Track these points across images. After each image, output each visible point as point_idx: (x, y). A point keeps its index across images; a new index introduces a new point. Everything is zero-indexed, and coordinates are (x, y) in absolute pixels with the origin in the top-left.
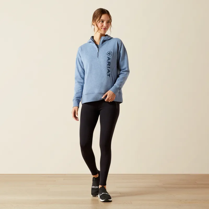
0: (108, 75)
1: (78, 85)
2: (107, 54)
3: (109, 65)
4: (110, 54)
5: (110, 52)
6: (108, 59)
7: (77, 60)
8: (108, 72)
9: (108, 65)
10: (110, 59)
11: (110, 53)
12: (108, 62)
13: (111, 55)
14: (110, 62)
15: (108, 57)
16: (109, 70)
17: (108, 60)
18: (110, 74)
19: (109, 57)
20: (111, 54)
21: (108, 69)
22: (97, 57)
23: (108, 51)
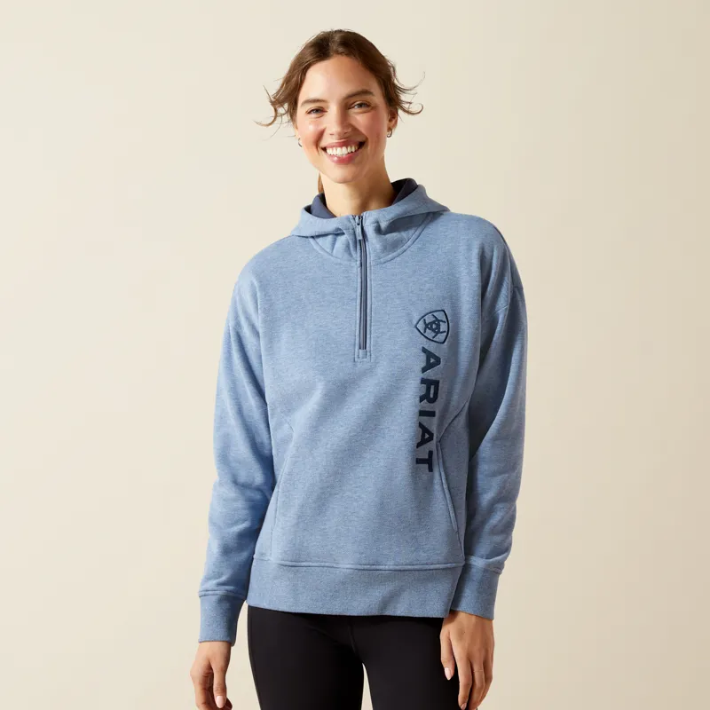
0: (419, 461)
1: (235, 500)
3: (432, 401)
5: (440, 316)
6: (423, 365)
7: (233, 339)
8: (419, 445)
9: (422, 398)
10: (438, 361)
11: (437, 322)
12: (424, 381)
13: (441, 337)
14: (436, 383)
15: (424, 350)
16: (425, 430)
17: (424, 370)
18: (431, 453)
19: (432, 347)
20: (443, 327)
21: (421, 425)
22: (357, 347)
23: (427, 311)
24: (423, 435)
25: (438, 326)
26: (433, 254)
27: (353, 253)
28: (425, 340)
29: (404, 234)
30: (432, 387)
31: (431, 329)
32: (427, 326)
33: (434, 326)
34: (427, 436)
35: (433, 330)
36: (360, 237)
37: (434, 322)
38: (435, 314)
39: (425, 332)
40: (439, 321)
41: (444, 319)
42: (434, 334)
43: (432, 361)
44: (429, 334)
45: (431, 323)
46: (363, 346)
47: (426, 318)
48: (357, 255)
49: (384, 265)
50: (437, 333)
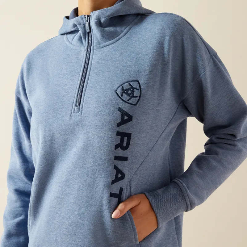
0: (112, 195)
2: (119, 92)
3: (125, 149)
4: (131, 96)
5: (135, 85)
8: (113, 182)
9: (116, 147)
10: (130, 118)
11: (132, 89)
12: (118, 134)
14: (129, 135)
15: (120, 110)
16: (118, 171)
17: (119, 125)
18: (121, 189)
19: (126, 108)
20: (136, 93)
21: (116, 167)
22: (74, 105)
23: (126, 81)
24: (117, 175)
25: (133, 92)
26: (136, 42)
27: (84, 41)
28: (122, 101)
29: (118, 29)
30: (126, 139)
31: (127, 94)
32: (124, 91)
33: (129, 92)
34: (120, 176)
35: (129, 95)
36: (88, 30)
37: (129, 89)
38: (131, 83)
39: (122, 95)
40: (134, 88)
41: (138, 87)
42: (128, 98)
43: (126, 118)
44: (125, 97)
45: (127, 90)
46: (78, 104)
47: (124, 86)
48: (85, 43)
49: (102, 49)
50: (131, 98)
